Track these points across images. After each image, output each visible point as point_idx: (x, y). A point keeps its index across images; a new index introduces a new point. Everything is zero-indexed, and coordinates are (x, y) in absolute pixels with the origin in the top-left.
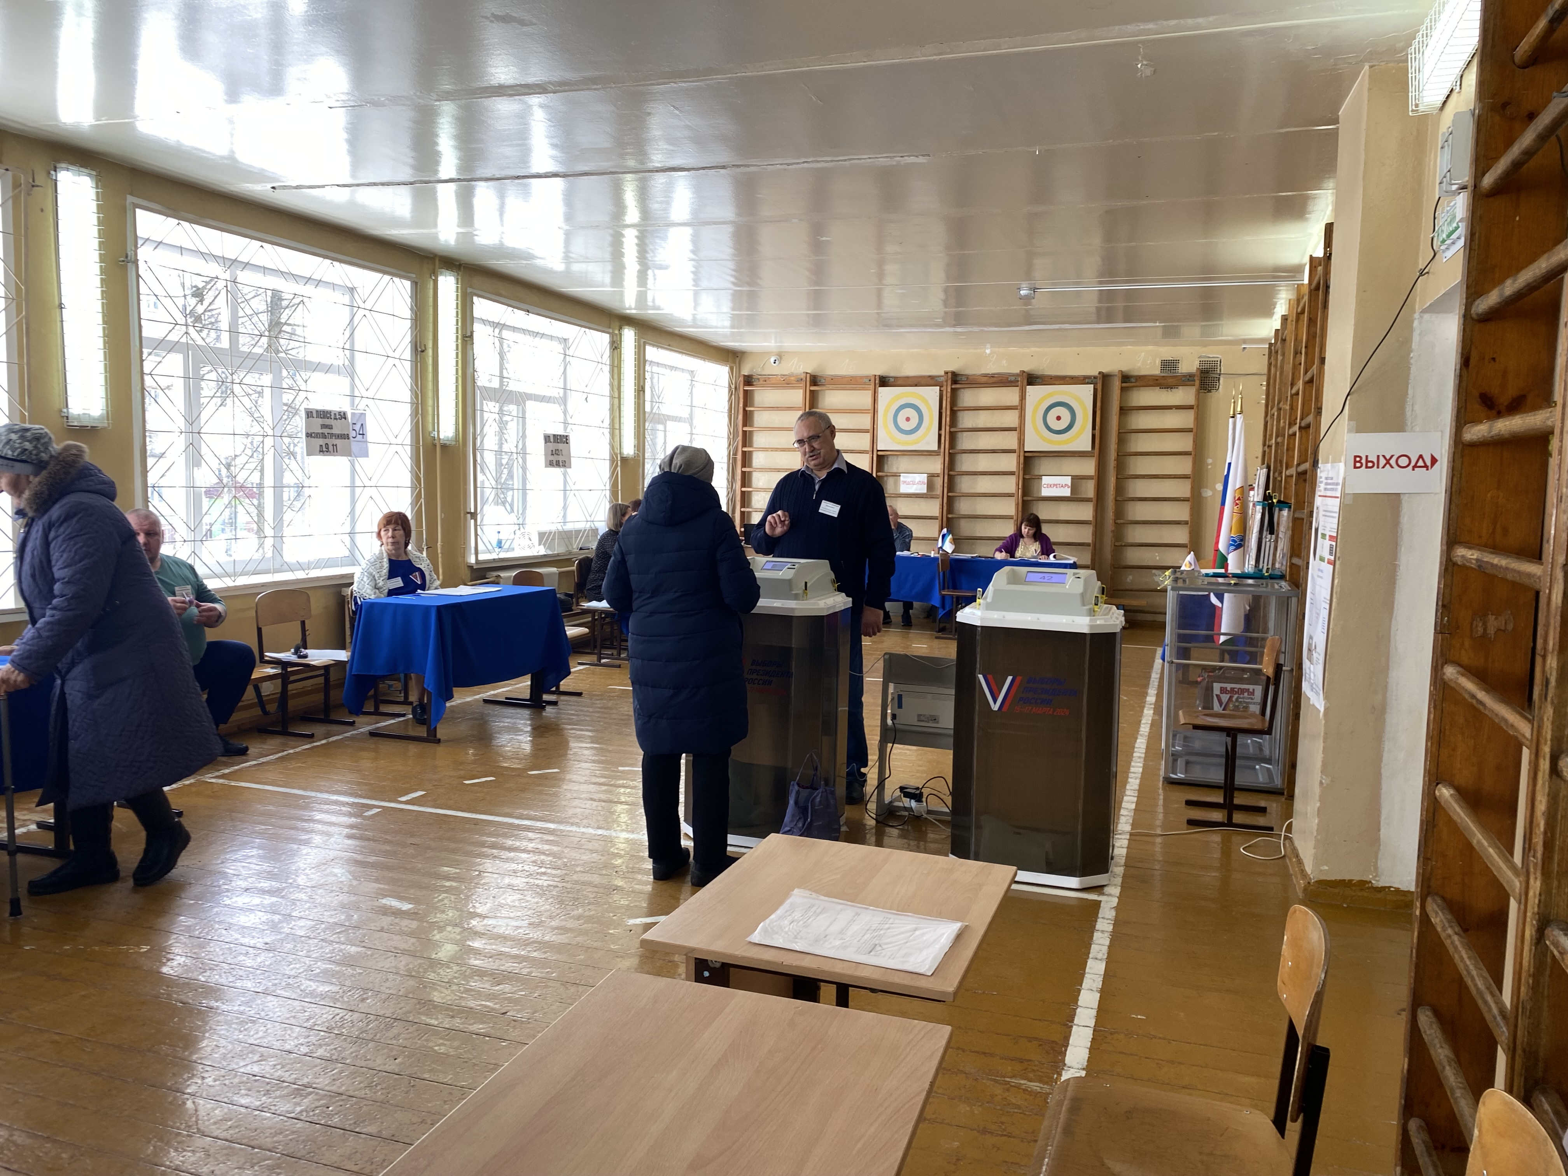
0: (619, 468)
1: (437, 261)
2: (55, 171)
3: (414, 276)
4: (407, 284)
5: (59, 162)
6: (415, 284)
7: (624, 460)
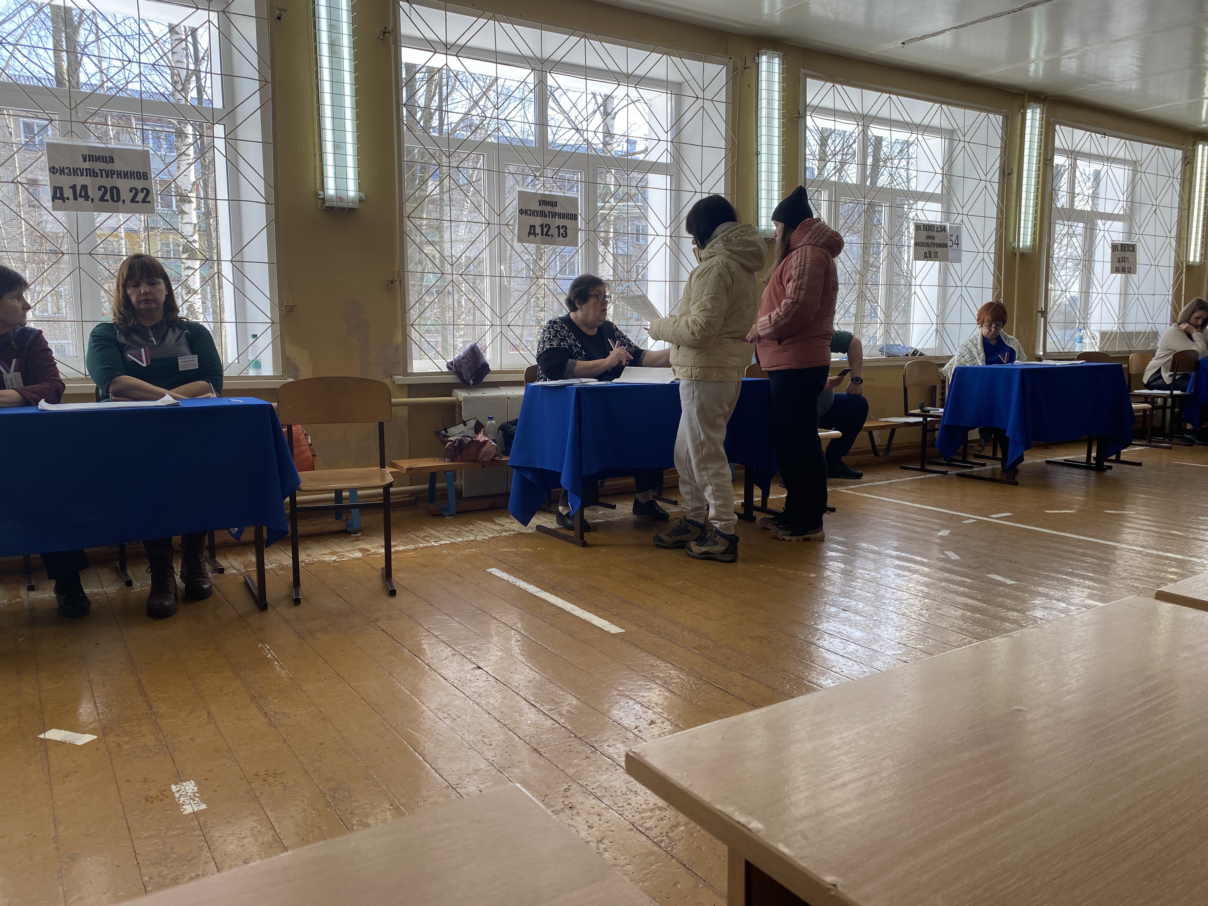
0: (1184, 275)
1: (1026, 97)
2: (758, 57)
3: (1006, 111)
4: (1000, 118)
5: (760, 49)
6: (1006, 118)
7: (1190, 268)
